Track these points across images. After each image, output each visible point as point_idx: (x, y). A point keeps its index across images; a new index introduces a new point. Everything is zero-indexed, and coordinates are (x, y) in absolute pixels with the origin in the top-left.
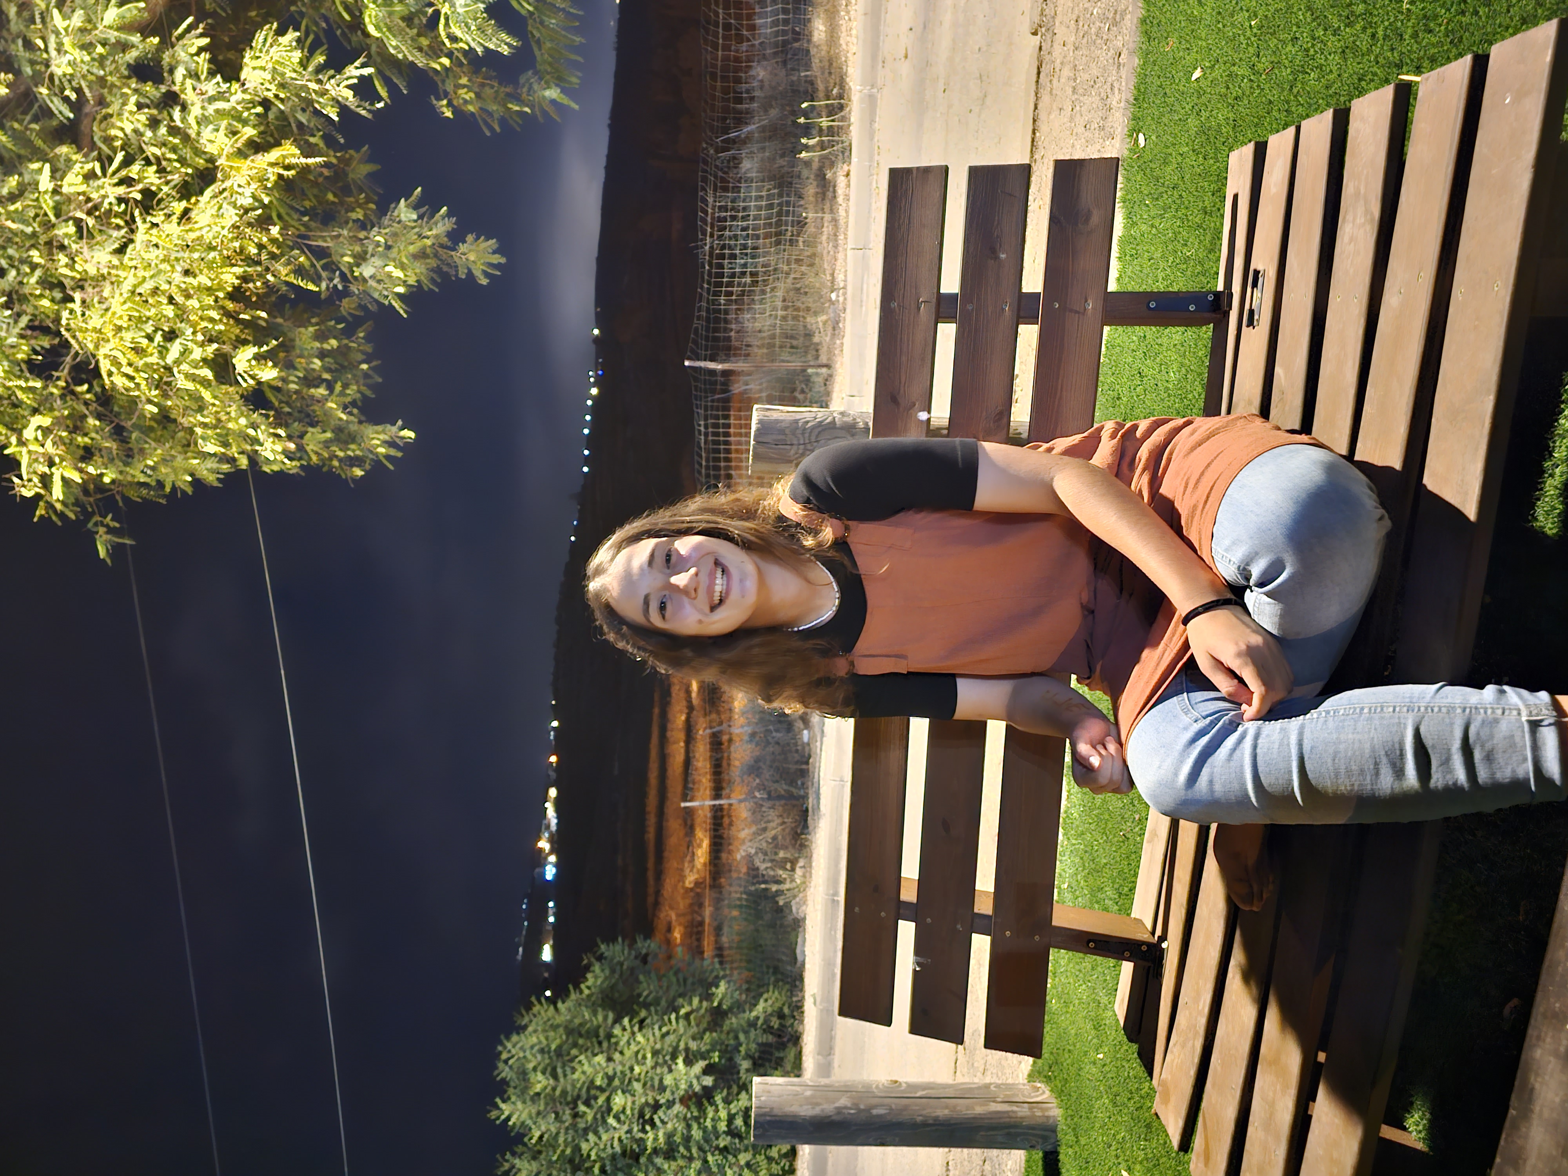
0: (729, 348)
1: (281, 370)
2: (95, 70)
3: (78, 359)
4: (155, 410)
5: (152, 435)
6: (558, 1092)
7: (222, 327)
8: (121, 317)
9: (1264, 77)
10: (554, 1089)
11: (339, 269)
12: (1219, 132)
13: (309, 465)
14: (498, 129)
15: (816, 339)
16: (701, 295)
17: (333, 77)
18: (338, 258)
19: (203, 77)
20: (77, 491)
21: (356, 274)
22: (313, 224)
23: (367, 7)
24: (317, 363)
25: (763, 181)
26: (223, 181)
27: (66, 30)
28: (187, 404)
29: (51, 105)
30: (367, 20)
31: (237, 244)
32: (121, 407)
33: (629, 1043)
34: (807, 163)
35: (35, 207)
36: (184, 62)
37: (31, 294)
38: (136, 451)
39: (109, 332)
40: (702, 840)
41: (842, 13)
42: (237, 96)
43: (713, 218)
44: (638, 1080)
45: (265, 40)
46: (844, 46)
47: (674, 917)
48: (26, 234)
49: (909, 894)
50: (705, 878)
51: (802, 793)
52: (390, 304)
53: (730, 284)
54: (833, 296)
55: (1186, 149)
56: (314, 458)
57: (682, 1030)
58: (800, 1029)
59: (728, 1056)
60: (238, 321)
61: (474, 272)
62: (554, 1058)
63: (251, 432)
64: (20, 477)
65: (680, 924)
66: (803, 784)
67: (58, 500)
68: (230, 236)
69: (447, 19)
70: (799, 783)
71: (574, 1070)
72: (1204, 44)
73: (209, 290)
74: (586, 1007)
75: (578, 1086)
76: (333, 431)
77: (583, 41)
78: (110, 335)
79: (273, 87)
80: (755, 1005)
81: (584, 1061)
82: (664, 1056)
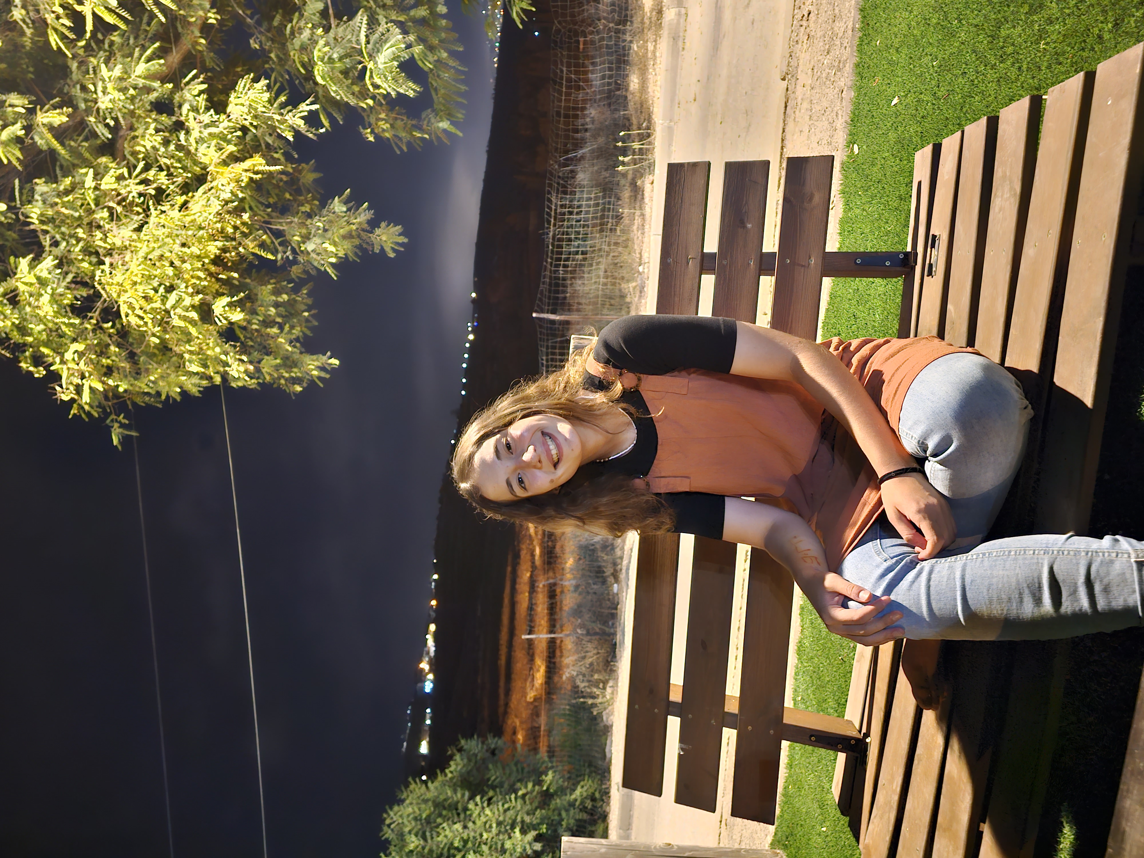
0: (563, 304)
1: (246, 314)
2: (127, 106)
3: (106, 305)
4: (157, 341)
5: (155, 359)
6: (426, 851)
7: (206, 283)
8: (136, 275)
9: (942, 101)
10: (423, 848)
11: (290, 244)
12: (911, 141)
13: (264, 382)
14: (405, 149)
15: (628, 300)
16: (546, 267)
17: (291, 111)
18: (290, 237)
19: (201, 111)
20: (101, 397)
21: (302, 249)
22: (274, 214)
23: (316, 64)
24: (273, 311)
25: (592, 187)
26: (211, 182)
27: (110, 78)
28: (180, 337)
29: (97, 129)
30: (316, 73)
31: (219, 225)
32: (134, 339)
33: (479, 815)
34: (624, 175)
35: (81, 199)
36: (189, 101)
37: (76, 259)
38: (142, 370)
39: (127, 285)
40: (540, 667)
41: (651, 70)
42: (224, 125)
43: (556, 213)
44: (485, 844)
45: (245, 85)
46: (651, 94)
47: (518, 724)
48: (75, 218)
49: (676, 696)
50: (541, 695)
51: (612, 631)
52: (325, 270)
53: (567, 260)
54: (641, 269)
55: (887, 154)
56: (268, 378)
57: (519, 807)
58: (607, 809)
59: (553, 828)
60: (218, 280)
61: (385, 248)
62: (425, 824)
63: (223, 357)
64: (61, 386)
65: (522, 729)
66: (613, 624)
67: (86, 403)
68: (215, 220)
69: (371, 73)
70: (610, 623)
71: (438, 834)
72: (900, 79)
73: (199, 257)
74: (449, 786)
75: (442, 846)
76: (282, 359)
77: (467, 89)
78: (128, 287)
79: (249, 118)
80: (574, 790)
81: (446, 828)
82: (505, 827)
